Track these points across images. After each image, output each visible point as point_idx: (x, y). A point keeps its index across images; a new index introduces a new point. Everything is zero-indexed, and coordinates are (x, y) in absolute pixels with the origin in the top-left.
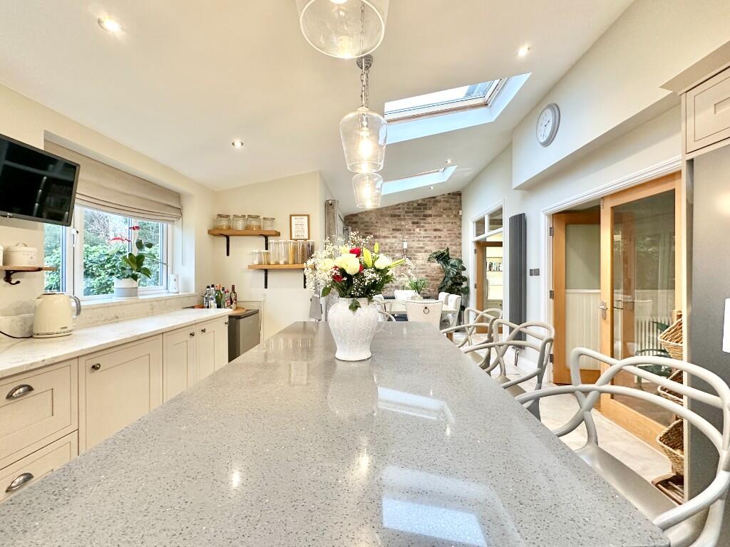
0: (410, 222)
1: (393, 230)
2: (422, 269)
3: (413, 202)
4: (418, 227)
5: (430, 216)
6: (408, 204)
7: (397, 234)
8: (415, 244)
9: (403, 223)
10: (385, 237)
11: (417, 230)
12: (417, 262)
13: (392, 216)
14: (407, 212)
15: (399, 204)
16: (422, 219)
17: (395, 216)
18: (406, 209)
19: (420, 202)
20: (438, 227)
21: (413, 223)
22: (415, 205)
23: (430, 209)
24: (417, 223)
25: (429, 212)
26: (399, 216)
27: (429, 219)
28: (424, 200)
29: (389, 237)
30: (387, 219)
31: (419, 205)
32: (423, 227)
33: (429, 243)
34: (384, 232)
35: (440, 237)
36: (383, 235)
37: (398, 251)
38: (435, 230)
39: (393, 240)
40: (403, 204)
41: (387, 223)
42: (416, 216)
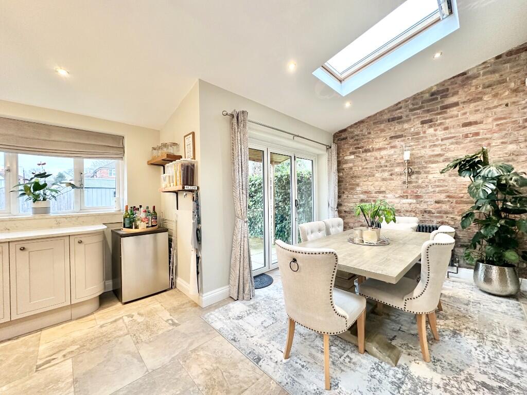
0: (417, 123)
1: (391, 138)
2: (438, 186)
3: (422, 93)
4: (431, 127)
5: (456, 104)
6: (414, 98)
7: (397, 142)
8: (427, 152)
9: (406, 126)
10: (380, 149)
11: (431, 131)
12: (430, 176)
13: (389, 121)
14: (411, 110)
15: (400, 103)
16: (439, 114)
17: (393, 119)
18: (411, 106)
19: (435, 89)
20: (472, 118)
21: (423, 123)
22: (427, 96)
23: (456, 93)
24: (431, 121)
25: (454, 99)
26: (401, 118)
27: (454, 111)
28: (442, 84)
29: (384, 149)
30: (382, 126)
31: (432, 94)
32: (441, 124)
33: (453, 146)
34: (380, 143)
35: (477, 134)
36: (377, 147)
37: (399, 164)
38: (466, 125)
39: (392, 151)
40: (406, 101)
41: (382, 131)
42: (428, 111)
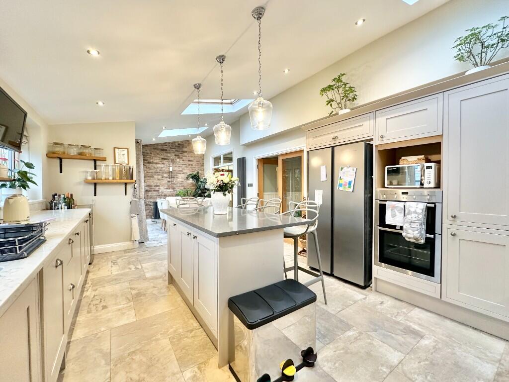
0: (173, 155)
1: (162, 159)
2: (181, 184)
3: (175, 142)
4: (178, 158)
5: (186, 152)
6: (172, 143)
7: (165, 162)
8: (177, 169)
9: (169, 155)
10: (157, 163)
11: (178, 160)
12: (178, 179)
13: (161, 150)
14: (171, 148)
15: (166, 143)
16: (181, 154)
17: (163, 150)
18: (171, 146)
19: (179, 143)
20: (191, 159)
21: (175, 155)
22: (177, 144)
23: (186, 148)
24: (178, 156)
25: (185, 150)
26: (166, 150)
27: (185, 154)
28: (182, 142)
29: (159, 163)
30: (158, 152)
31: (179, 144)
32: (181, 158)
33: (185, 168)
34: (157, 160)
35: (192, 165)
36: (155, 161)
37: (166, 173)
38: (189, 161)
39: (163, 166)
40: (169, 143)
41: (158, 154)
42: (177, 151)
